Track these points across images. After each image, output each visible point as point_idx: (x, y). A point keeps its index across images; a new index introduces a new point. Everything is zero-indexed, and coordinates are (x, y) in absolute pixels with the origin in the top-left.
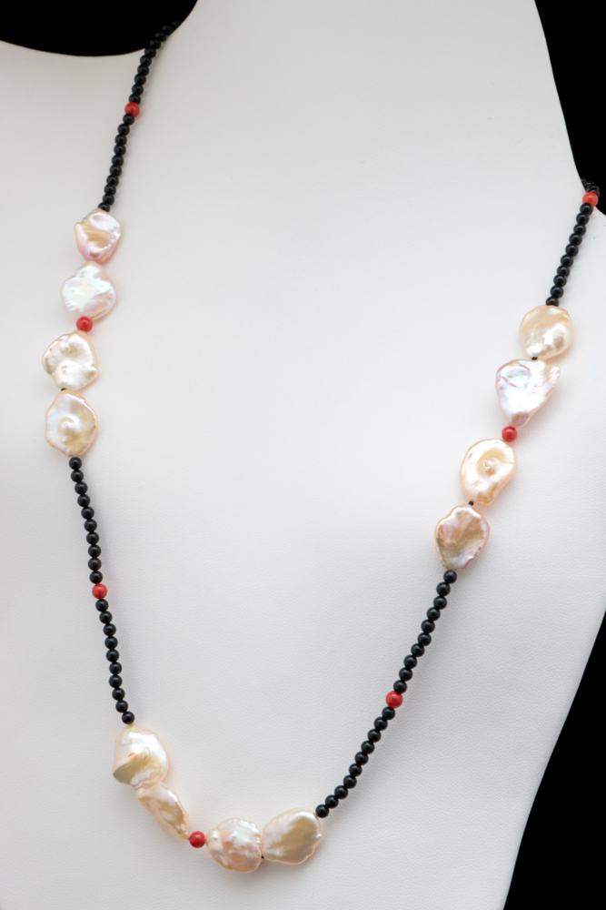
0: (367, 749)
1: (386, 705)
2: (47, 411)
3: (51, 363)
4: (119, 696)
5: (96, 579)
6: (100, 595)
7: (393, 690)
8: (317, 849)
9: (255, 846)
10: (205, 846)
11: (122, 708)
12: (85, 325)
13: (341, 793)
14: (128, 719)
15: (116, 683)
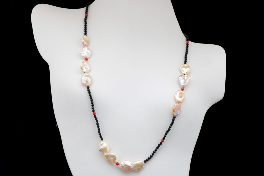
0: (156, 150)
1: (161, 142)
2: (82, 77)
3: (82, 67)
4: (100, 134)
5: (94, 111)
6: (94, 114)
7: (162, 139)
8: (142, 169)
9: (131, 166)
10: (119, 165)
11: (101, 137)
12: (86, 59)
13: (149, 158)
14: (102, 139)
15: (99, 132)
